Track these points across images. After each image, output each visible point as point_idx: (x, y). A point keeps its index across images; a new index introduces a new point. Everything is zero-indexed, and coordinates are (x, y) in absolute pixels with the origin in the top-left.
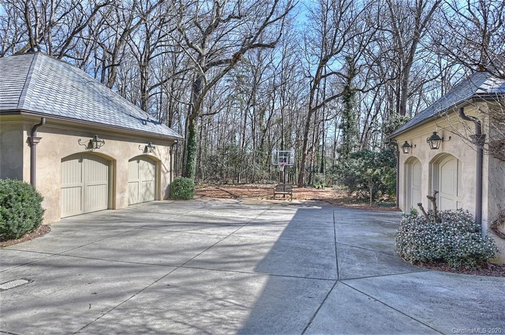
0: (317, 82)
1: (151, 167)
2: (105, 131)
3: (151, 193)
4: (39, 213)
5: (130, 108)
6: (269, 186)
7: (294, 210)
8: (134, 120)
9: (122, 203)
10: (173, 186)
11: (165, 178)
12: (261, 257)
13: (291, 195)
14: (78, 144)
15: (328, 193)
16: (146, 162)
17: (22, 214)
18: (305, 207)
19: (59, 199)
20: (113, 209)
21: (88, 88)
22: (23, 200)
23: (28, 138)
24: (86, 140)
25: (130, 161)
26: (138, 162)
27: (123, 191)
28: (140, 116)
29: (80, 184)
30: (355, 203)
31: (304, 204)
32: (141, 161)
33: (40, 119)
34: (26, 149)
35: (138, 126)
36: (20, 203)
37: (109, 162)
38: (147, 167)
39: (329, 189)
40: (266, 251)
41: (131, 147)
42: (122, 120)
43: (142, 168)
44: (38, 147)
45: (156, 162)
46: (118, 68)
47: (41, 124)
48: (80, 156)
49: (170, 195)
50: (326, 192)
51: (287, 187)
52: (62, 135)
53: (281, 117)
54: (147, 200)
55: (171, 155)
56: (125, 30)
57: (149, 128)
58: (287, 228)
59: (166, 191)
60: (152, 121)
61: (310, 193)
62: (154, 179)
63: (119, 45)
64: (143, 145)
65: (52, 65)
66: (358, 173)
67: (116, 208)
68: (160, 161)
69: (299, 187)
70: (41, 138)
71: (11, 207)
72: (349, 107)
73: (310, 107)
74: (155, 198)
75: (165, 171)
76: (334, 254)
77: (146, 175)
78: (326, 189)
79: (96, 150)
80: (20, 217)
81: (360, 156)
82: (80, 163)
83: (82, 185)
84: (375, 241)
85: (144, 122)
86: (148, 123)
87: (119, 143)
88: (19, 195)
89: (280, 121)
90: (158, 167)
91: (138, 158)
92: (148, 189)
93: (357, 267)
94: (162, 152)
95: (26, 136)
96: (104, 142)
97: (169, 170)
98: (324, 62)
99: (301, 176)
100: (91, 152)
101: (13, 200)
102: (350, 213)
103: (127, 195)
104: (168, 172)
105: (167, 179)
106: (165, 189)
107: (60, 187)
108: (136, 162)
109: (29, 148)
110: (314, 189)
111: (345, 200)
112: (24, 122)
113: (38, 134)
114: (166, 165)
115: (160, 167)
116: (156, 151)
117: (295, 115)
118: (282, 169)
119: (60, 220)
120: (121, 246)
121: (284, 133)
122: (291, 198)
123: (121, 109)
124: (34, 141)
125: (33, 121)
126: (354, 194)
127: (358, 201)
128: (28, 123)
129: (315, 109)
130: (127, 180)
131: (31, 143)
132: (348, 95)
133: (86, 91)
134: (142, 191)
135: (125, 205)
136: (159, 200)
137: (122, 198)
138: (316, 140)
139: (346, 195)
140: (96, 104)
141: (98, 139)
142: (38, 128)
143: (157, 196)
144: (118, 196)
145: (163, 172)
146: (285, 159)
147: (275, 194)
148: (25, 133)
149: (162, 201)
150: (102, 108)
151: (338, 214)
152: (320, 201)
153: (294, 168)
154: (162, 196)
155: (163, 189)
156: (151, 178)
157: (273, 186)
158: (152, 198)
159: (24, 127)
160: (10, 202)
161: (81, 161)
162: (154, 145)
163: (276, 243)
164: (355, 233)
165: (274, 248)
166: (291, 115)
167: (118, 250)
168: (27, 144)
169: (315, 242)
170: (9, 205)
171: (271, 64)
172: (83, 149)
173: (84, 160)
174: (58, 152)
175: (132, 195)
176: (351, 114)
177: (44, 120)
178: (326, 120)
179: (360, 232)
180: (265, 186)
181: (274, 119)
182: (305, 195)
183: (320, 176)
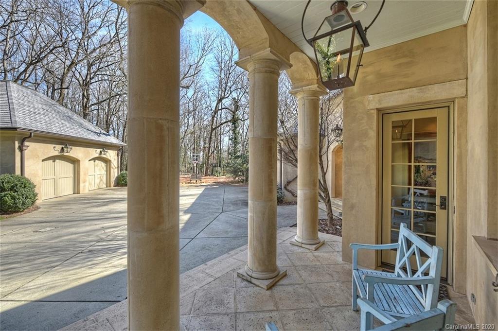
0: (216, 112)
1: (103, 165)
2: (73, 141)
3: (103, 183)
4: (35, 195)
5: (87, 124)
6: (186, 176)
7: (203, 188)
8: (92, 133)
9: (84, 189)
10: (120, 178)
11: (114, 172)
12: (187, 209)
13: (201, 180)
14: (53, 150)
15: (222, 179)
16: (100, 162)
17: (25, 196)
18: (209, 187)
19: (40, 187)
20: (78, 194)
21: (54, 109)
22: (25, 187)
23: (19, 146)
24: (59, 147)
25: (89, 161)
26: (95, 162)
27: (84, 182)
28: (94, 130)
29: (53, 177)
30: (237, 183)
31: (209, 185)
32: (96, 161)
33: (29, 134)
34: (18, 153)
35: (95, 138)
36: (23, 189)
37: (75, 162)
38: (100, 165)
39: (224, 177)
40: (189, 206)
41: (90, 151)
42: (84, 133)
43: (97, 166)
44: (27, 153)
45: (107, 161)
46: (66, 90)
47: (30, 136)
48: (54, 158)
49: (118, 183)
50: (222, 178)
51: (198, 176)
52: (42, 144)
53: (193, 130)
54: (101, 187)
55: (118, 156)
56: (72, 63)
57: (103, 138)
58: (199, 197)
59: (115, 181)
60: (104, 134)
61: (212, 179)
62: (106, 173)
63: (67, 73)
64: (99, 150)
65: (22, 91)
66: (239, 167)
67: (81, 193)
68: (110, 161)
69: (205, 176)
70: (28, 146)
71: (17, 191)
72: (236, 128)
73: (212, 127)
74: (107, 185)
75: (114, 168)
76: (222, 205)
77: (100, 170)
78: (222, 177)
79: (66, 154)
80: (23, 198)
81: (239, 157)
82: (54, 163)
83: (55, 177)
84: (242, 199)
85: (98, 134)
86: (101, 135)
87: (82, 149)
88: (23, 184)
89: (193, 133)
90: (108, 165)
91: (94, 159)
92: (101, 180)
93: (232, 208)
94: (112, 155)
95: (17, 144)
96: (71, 148)
97: (117, 166)
98: (220, 101)
99: (207, 169)
100: (63, 155)
101: (18, 186)
102: (233, 188)
103: (87, 184)
104: (116, 168)
105: (115, 173)
106: (114, 179)
107: (41, 179)
108: (93, 161)
109: (20, 153)
110: (215, 177)
111: (232, 182)
112: (16, 135)
113: (26, 143)
114: (115, 162)
115: (110, 165)
116: (107, 154)
117: (203, 130)
118: (195, 165)
119: (41, 201)
120: (101, 211)
121: (196, 142)
122: (201, 182)
123: (81, 125)
124: (24, 148)
125: (24, 134)
126: (237, 179)
127: (239, 182)
128: (19, 136)
129: (215, 128)
130: (87, 174)
131: (21, 149)
132: (234, 121)
133: (53, 112)
134: (98, 181)
135: (87, 191)
136: (110, 187)
137: (85, 186)
138: (217, 146)
139: (232, 180)
140: (63, 122)
141: (68, 146)
142: (27, 139)
143: (108, 185)
144: (82, 185)
145: (113, 168)
146: (197, 159)
147: (191, 180)
148: (16, 143)
149: (112, 188)
150: (68, 125)
151: (227, 189)
152: (218, 183)
153: (203, 164)
154: (112, 184)
155: (113, 179)
156: (104, 172)
157: (189, 176)
158: (104, 186)
159: (16, 139)
160: (17, 188)
161: (54, 161)
162: (106, 150)
163: (193, 203)
164: (234, 196)
165: (192, 205)
166: (200, 129)
167: (100, 212)
168: (18, 150)
169: (213, 201)
170: (15, 190)
171: (186, 96)
172: (57, 153)
173: (56, 161)
174: (40, 155)
175: (90, 184)
176: (237, 132)
177: (33, 134)
178: (223, 134)
179: (237, 196)
180: (183, 176)
181: (188, 131)
182: (209, 180)
183: (219, 169)
